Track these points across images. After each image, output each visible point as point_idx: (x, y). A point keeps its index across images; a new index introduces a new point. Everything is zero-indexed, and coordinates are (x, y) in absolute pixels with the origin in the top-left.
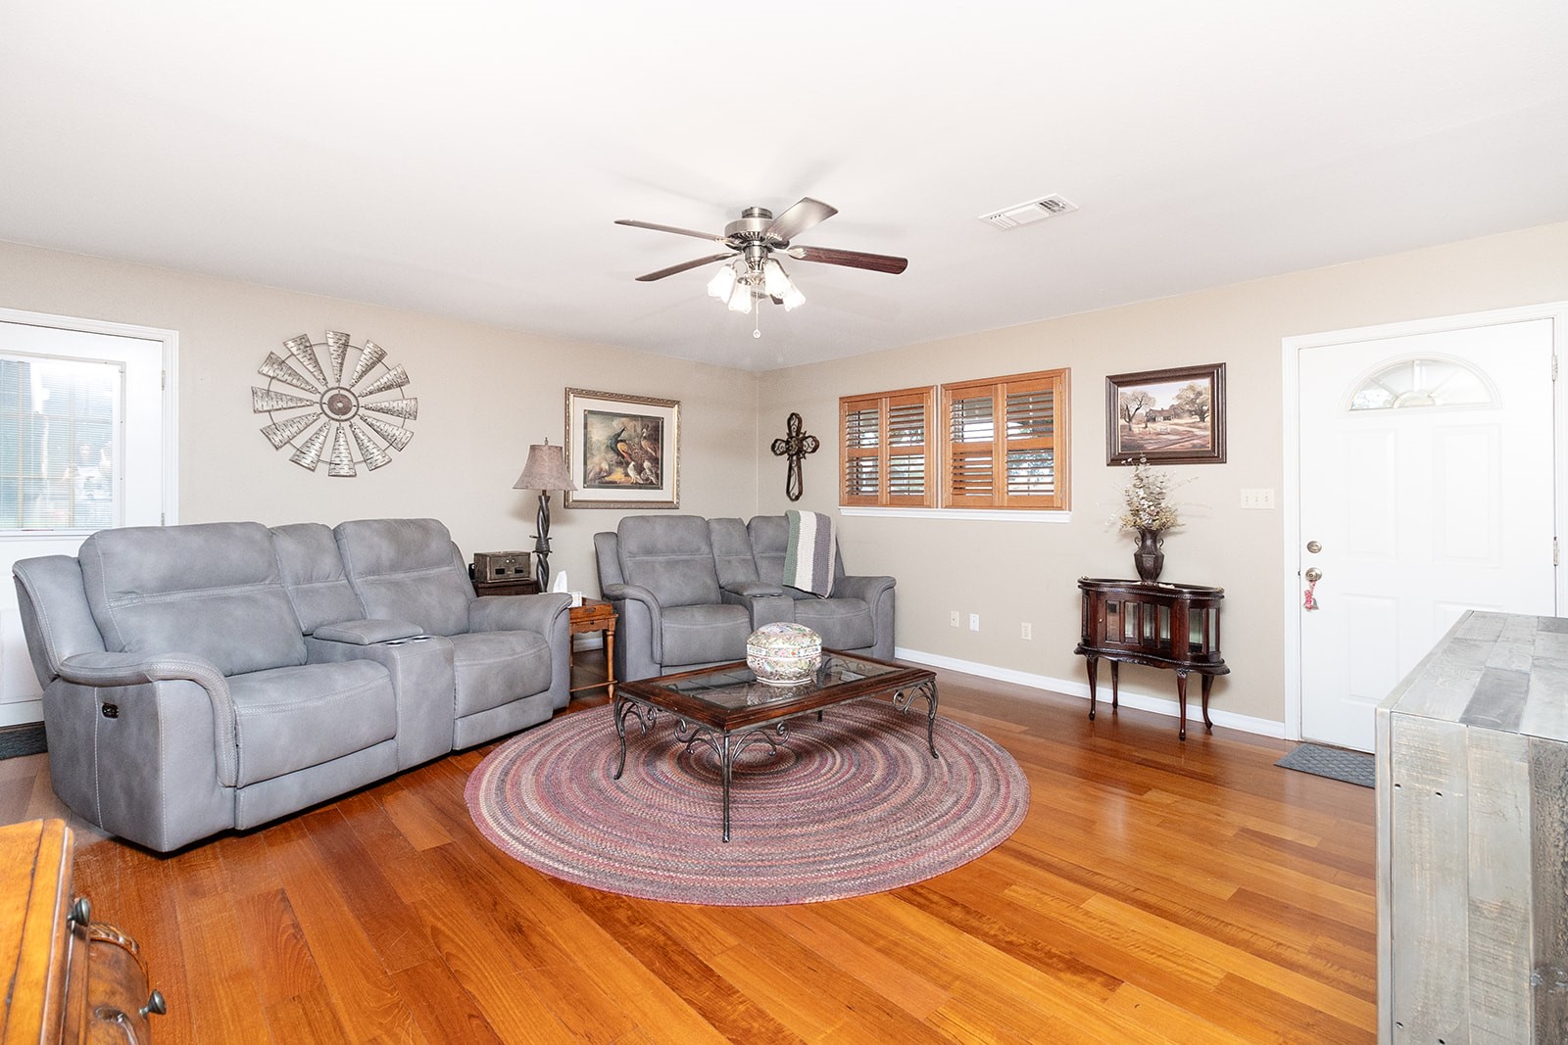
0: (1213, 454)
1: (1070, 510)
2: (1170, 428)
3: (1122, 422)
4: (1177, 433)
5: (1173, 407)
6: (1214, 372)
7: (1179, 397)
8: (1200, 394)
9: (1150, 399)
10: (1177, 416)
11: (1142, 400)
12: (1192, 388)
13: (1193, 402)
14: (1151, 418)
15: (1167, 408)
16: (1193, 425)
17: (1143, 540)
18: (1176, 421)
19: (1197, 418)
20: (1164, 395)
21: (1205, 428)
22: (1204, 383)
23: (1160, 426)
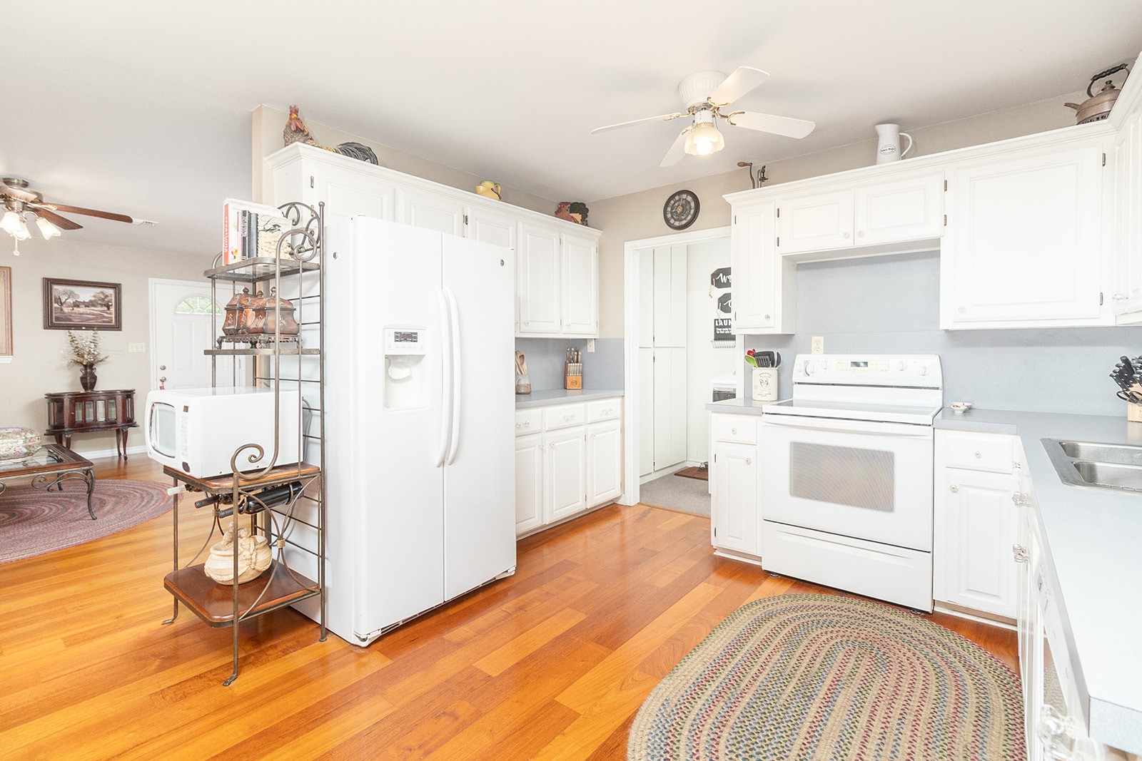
0: (118, 327)
1: (12, 355)
2: (88, 312)
3: (55, 305)
4: (93, 314)
5: (91, 301)
6: (116, 287)
7: (94, 296)
8: (107, 296)
9: (76, 295)
10: (94, 306)
11: (71, 294)
12: (102, 293)
13: (103, 300)
14: (77, 305)
15: (87, 301)
16: (103, 311)
17: (86, 369)
18: (93, 308)
19: (106, 309)
20: (86, 295)
21: (110, 314)
22: (110, 292)
23: (82, 310)
